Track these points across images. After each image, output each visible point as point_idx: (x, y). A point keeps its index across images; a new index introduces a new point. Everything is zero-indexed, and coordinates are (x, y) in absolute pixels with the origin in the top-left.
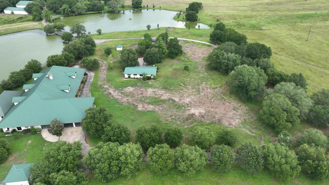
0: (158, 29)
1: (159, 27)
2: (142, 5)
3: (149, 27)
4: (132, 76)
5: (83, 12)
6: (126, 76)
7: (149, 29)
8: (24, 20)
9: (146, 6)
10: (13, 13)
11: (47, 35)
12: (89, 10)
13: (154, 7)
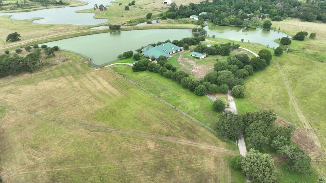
0: (249, 43)
1: (249, 42)
2: (272, 27)
3: (242, 40)
4: (193, 55)
5: (226, 24)
6: (191, 54)
7: (242, 42)
8: (193, 23)
9: (274, 28)
10: (193, 18)
11: (193, 33)
12: (231, 23)
13: (279, 29)
